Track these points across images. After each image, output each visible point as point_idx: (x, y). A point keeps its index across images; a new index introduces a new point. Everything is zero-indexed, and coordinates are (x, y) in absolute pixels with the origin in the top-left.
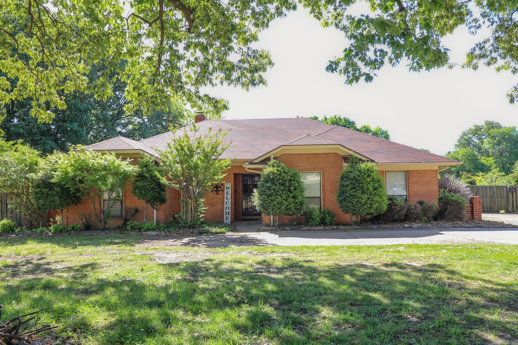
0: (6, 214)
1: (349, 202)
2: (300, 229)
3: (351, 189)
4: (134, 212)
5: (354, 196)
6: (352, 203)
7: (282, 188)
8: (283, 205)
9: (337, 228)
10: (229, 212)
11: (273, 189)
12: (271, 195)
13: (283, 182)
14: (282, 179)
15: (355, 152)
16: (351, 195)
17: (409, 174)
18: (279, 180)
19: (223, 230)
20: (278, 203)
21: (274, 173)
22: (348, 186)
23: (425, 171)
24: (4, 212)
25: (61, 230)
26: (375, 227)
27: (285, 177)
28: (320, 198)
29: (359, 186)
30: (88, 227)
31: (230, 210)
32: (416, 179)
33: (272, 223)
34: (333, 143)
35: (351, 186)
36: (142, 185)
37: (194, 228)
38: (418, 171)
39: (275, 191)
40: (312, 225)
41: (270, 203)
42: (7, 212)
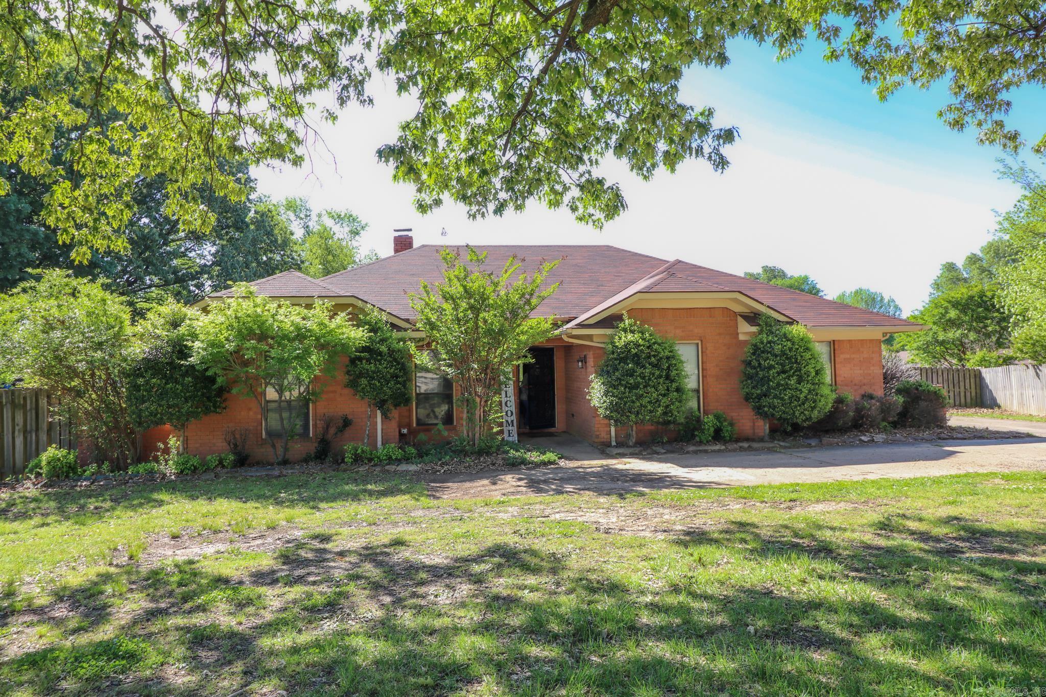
0: (37, 436)
1: (776, 397)
2: (682, 451)
3: (779, 373)
4: (341, 425)
5: (787, 387)
6: (782, 399)
7: (657, 373)
8: (659, 406)
9: (749, 447)
10: (512, 421)
11: (640, 376)
12: (636, 386)
13: (658, 360)
14: (654, 356)
15: (768, 307)
16: (778, 385)
17: (836, 347)
18: (649, 357)
19: (550, 456)
20: (650, 402)
21: (637, 345)
22: (771, 367)
23: (862, 341)
24: (30, 432)
25: (195, 467)
26: (813, 442)
27: (659, 353)
28: (698, 391)
29: (791, 368)
30: (243, 461)
31: (514, 418)
32: (848, 356)
33: (613, 439)
34: (727, 289)
35: (778, 368)
36: (373, 369)
37: (488, 454)
38: (850, 341)
39: (643, 378)
40: (701, 442)
41: (633, 402)
42: (37, 430)
